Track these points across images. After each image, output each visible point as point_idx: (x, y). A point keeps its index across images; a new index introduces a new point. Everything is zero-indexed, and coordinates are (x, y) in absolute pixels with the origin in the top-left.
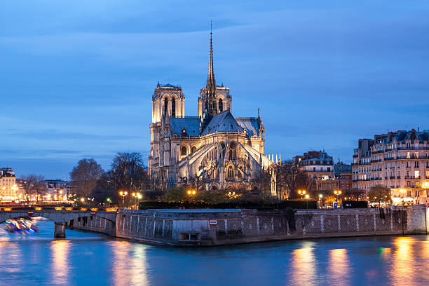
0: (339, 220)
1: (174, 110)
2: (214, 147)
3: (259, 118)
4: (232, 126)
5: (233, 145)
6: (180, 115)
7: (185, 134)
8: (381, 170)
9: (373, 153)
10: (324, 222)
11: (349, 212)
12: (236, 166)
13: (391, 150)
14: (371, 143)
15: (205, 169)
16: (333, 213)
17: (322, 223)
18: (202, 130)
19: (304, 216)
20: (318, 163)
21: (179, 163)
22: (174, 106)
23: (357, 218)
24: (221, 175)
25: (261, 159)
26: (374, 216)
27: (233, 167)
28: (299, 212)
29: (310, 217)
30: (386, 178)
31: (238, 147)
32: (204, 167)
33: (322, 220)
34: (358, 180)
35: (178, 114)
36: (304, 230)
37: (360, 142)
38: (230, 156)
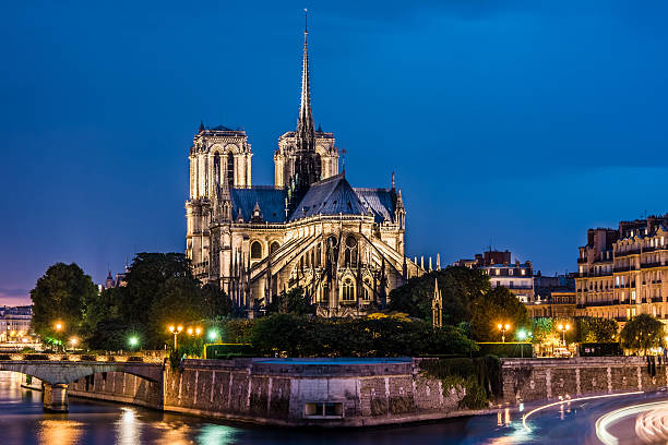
0: (578, 377)
1: (231, 175)
2: (316, 243)
3: (393, 189)
4: (349, 204)
5: (352, 239)
6: (242, 183)
7: (258, 220)
8: (634, 285)
9: (617, 255)
10: (552, 381)
11: (595, 362)
12: (359, 279)
13: (653, 249)
14: (612, 237)
15: (300, 283)
16: (567, 366)
17: (548, 383)
18: (290, 213)
19: (517, 370)
20: (504, 274)
21: (249, 272)
22: (231, 167)
23: (609, 375)
24: (332, 294)
25: (405, 265)
26: (639, 370)
27: (353, 279)
28: (508, 364)
29: (526, 373)
30: (644, 301)
31: (361, 243)
32: (298, 280)
33: (548, 378)
34: (588, 304)
35: (240, 182)
36: (518, 397)
37: (591, 234)
38: (347, 259)
